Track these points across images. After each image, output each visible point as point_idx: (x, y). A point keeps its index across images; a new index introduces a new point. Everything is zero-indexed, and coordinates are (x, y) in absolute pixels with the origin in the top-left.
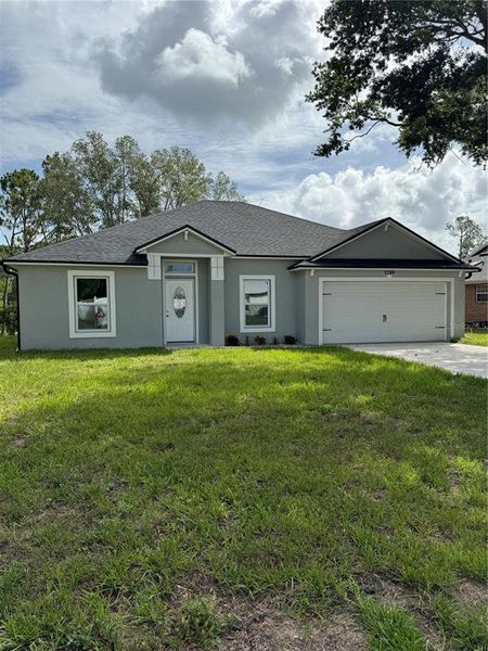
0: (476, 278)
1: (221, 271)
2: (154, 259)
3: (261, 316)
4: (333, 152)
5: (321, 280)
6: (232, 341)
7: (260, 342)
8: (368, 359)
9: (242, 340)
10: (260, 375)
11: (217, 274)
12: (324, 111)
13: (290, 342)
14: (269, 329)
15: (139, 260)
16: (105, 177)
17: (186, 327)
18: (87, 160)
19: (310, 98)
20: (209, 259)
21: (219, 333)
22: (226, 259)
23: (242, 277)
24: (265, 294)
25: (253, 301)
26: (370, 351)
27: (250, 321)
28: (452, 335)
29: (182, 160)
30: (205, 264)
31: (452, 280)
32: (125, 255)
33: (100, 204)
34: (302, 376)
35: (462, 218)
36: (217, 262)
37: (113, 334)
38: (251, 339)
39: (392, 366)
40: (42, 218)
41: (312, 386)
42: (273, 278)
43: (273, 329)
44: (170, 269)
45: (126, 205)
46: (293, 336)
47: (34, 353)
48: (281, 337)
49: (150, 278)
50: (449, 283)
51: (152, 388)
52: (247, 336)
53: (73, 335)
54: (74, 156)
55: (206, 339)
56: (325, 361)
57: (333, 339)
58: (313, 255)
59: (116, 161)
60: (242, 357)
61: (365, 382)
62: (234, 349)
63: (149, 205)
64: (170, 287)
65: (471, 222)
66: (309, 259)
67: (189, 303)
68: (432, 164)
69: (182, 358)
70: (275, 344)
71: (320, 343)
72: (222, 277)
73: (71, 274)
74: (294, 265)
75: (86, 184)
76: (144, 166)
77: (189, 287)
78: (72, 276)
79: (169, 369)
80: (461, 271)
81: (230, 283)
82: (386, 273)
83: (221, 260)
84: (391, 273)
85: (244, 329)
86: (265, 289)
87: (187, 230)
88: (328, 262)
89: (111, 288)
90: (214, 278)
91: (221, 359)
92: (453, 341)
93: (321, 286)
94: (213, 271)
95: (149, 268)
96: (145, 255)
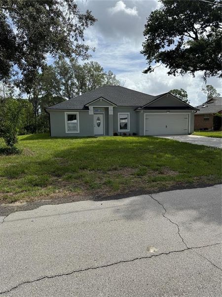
0: (198, 112)
1: (112, 111)
2: (91, 108)
3: (125, 126)
4: (149, 72)
5: (145, 114)
6: (115, 134)
7: (125, 135)
9: (119, 134)
10: (124, 142)
11: (111, 112)
12: (146, 57)
13: (135, 135)
15: (86, 108)
16: (66, 74)
17: (100, 130)
19: (141, 53)
21: (111, 132)
22: (113, 107)
23: (119, 113)
24: (126, 118)
25: (123, 121)
26: (159, 137)
27: (121, 128)
28: (189, 132)
29: (95, 66)
30: (107, 109)
31: (190, 114)
32: (82, 107)
33: (64, 84)
34: (136, 142)
35: (209, 86)
36: (111, 108)
37: (79, 132)
38: (122, 134)
42: (129, 113)
43: (129, 131)
44: (97, 111)
45: (73, 84)
46: (136, 133)
47: (56, 138)
48: (132, 133)
49: (90, 114)
52: (121, 133)
53: (67, 132)
54: (54, 66)
55: (107, 134)
57: (149, 134)
58: (142, 105)
59: (70, 67)
60: (119, 138)
62: (116, 137)
63: (83, 85)
64: (96, 117)
65: (212, 87)
66: (141, 107)
67: (102, 121)
68: (183, 74)
69: (101, 139)
70: (130, 135)
71: (145, 135)
72: (112, 114)
73: (66, 113)
74: (136, 109)
75: (59, 77)
76: (81, 69)
77: (101, 117)
78: (66, 114)
79: (98, 141)
80: (193, 111)
81: (115, 115)
82: (167, 111)
83: (112, 108)
84: (169, 111)
85: (119, 130)
86: (126, 117)
87: (101, 98)
88: (148, 108)
89: (78, 117)
90: (110, 114)
91: (113, 139)
92: (189, 134)
93: (145, 116)
94: (110, 111)
95: (90, 111)
96: (88, 107)
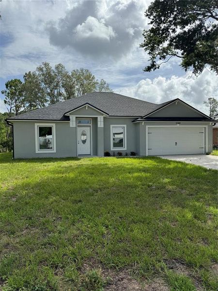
2: (73, 118)
3: (120, 143)
4: (152, 70)
5: (147, 126)
6: (107, 154)
7: (120, 155)
8: (169, 162)
9: (112, 154)
10: (120, 169)
11: (101, 124)
12: (148, 51)
13: (133, 154)
15: (66, 118)
16: (51, 82)
17: (86, 148)
18: (43, 75)
19: (142, 46)
20: (97, 118)
21: (101, 150)
22: (104, 117)
23: (111, 126)
24: (122, 133)
25: (117, 136)
26: (170, 159)
27: (115, 145)
28: (207, 151)
29: (85, 74)
30: (95, 120)
31: (207, 126)
32: (60, 117)
33: (48, 94)
34: (139, 170)
35: (211, 98)
36: (100, 119)
37: (55, 151)
38: (116, 153)
39: (180, 165)
40: (24, 100)
41: (143, 174)
42: (125, 126)
43: (125, 149)
44: (80, 122)
45: (60, 94)
46: (135, 152)
47: (20, 160)
48: (129, 152)
49: (71, 126)
50: (205, 128)
51: (72, 175)
52: (114, 152)
53: (37, 152)
54: (37, 73)
55: (95, 153)
56: (149, 163)
57: (152, 153)
58: (143, 115)
59: (56, 75)
60: (112, 161)
61: (168, 173)
62: (108, 158)
63: (70, 94)
64: (80, 130)
65: (215, 100)
66: (142, 117)
67: (88, 137)
68: (197, 74)
69: (85, 162)
70: (126, 155)
71: (147, 155)
72: (102, 126)
74: (135, 120)
75: (43, 85)
76: (68, 77)
77: (88, 130)
78: (37, 126)
79: (79, 167)
80: (211, 122)
81: (106, 129)
83: (102, 118)
84: (179, 123)
85: (113, 149)
86: (122, 131)
87: (87, 105)
88: (150, 119)
89: (54, 131)
90: (99, 126)
91: (102, 162)
92: (208, 154)
93: (147, 129)
94: (99, 123)
95: (71, 122)
96: (69, 116)
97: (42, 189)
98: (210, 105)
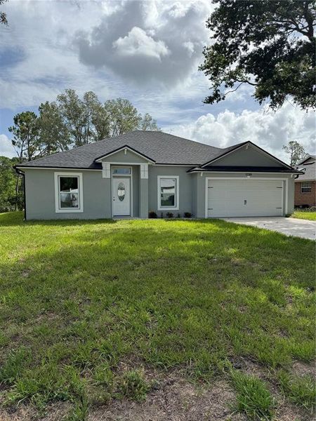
0: (301, 178)
1: (147, 173)
2: (106, 165)
3: (171, 201)
4: (215, 101)
5: (207, 179)
6: (153, 215)
7: (170, 216)
8: (236, 227)
9: (159, 215)
10: (169, 236)
11: (144, 175)
12: (210, 76)
13: (188, 216)
14: (175, 208)
15: (97, 166)
16: (77, 116)
17: (125, 207)
18: (66, 106)
19: (201, 68)
20: (139, 166)
21: (145, 211)
22: (149, 165)
23: (159, 177)
24: (173, 187)
25: (165, 191)
26: (237, 222)
27: (164, 203)
28: (286, 212)
29: (123, 107)
30: (137, 169)
31: (287, 179)
32: (89, 163)
33: (73, 133)
34: (195, 237)
35: (293, 142)
36: (144, 168)
37: (82, 210)
38: (165, 215)
39: (250, 231)
40: (39, 141)
41: (201, 243)
42: (178, 177)
43: (177, 208)
44: (116, 172)
45: (89, 134)
46: (190, 212)
47: (34, 222)
48: (182, 213)
49: (104, 176)
50: (285, 181)
51: (104, 243)
52: (162, 213)
53: (57, 211)
54: (58, 103)
55: (137, 214)
56: (209, 228)
57: (214, 214)
58: (202, 164)
59: (84, 106)
60: (159, 225)
61: (234, 240)
62: (154, 220)
63: (103, 133)
64: (116, 182)
65: (298, 144)
66: (200, 166)
67: (127, 192)
68: (275, 109)
69: (122, 225)
70: (179, 217)
71: (206, 217)
72: (147, 177)
73: (56, 174)
74: (190, 170)
75: (65, 121)
76: (100, 109)
77: (127, 183)
78: (57, 176)
79: (114, 232)
80: (292, 174)
81: (152, 181)
82: (247, 175)
83: (147, 167)
84: (250, 175)
85: (160, 208)
86: (172, 184)
87: (126, 148)
88: (211, 168)
89: (80, 183)
90: (142, 177)
91: (146, 226)
92: (287, 216)
93: (207, 183)
94: (142, 173)
95: (103, 171)
96: (101, 163)
97: (64, 261)
98: (291, 151)
